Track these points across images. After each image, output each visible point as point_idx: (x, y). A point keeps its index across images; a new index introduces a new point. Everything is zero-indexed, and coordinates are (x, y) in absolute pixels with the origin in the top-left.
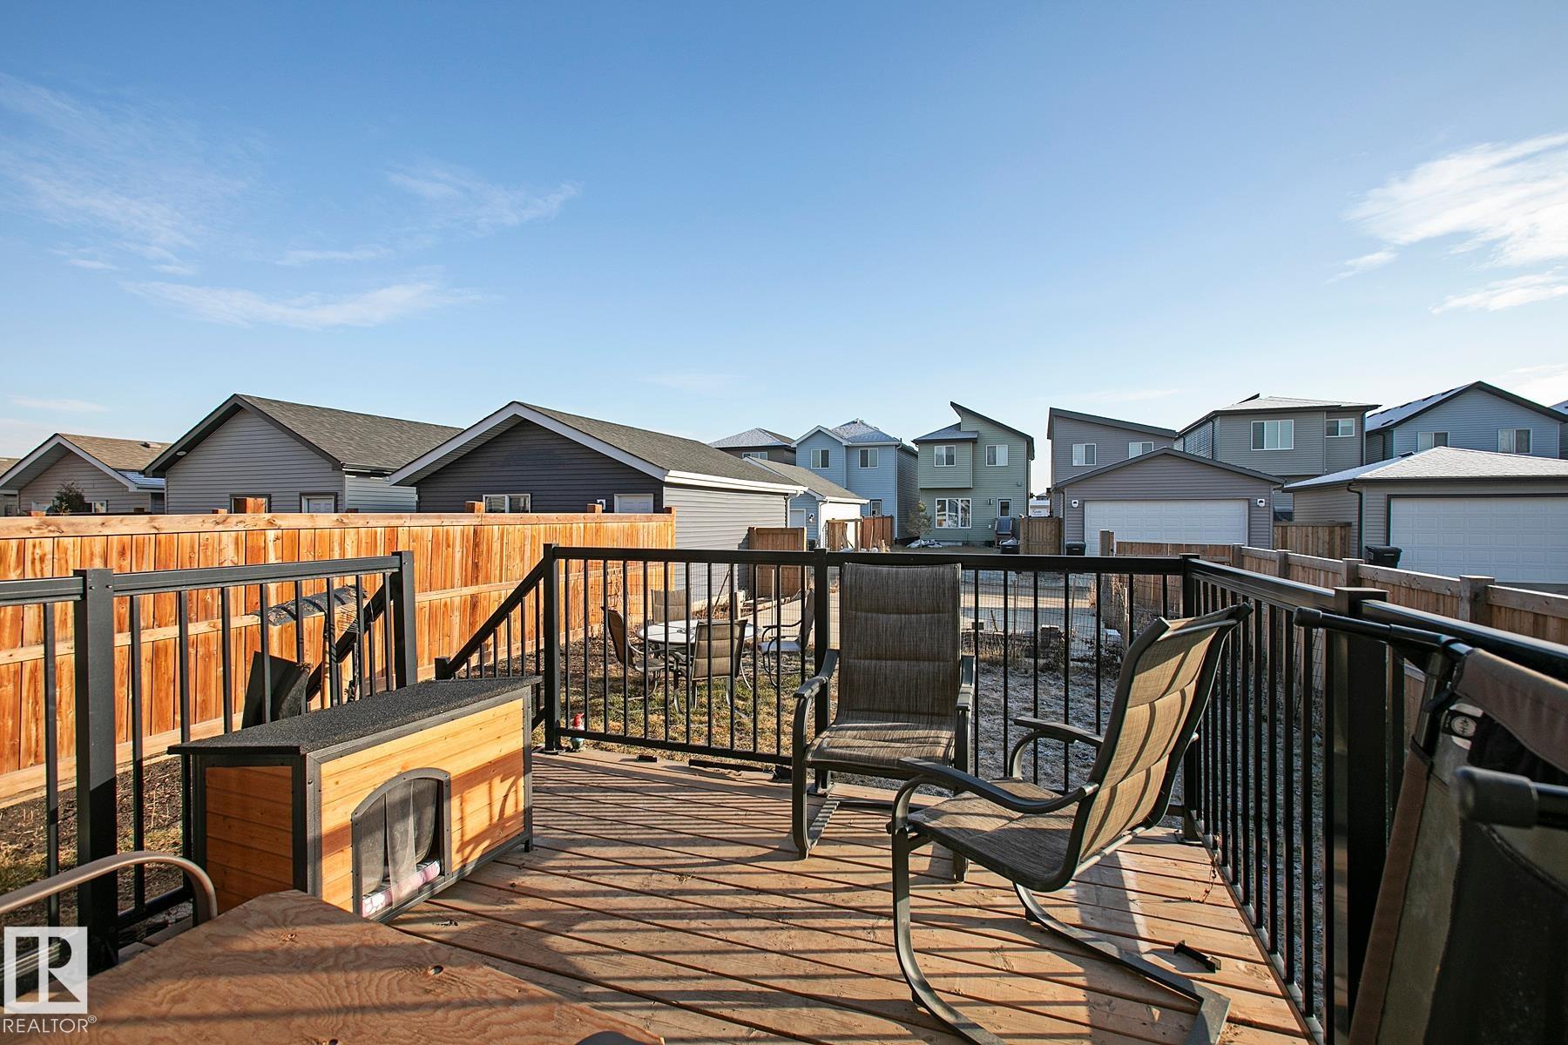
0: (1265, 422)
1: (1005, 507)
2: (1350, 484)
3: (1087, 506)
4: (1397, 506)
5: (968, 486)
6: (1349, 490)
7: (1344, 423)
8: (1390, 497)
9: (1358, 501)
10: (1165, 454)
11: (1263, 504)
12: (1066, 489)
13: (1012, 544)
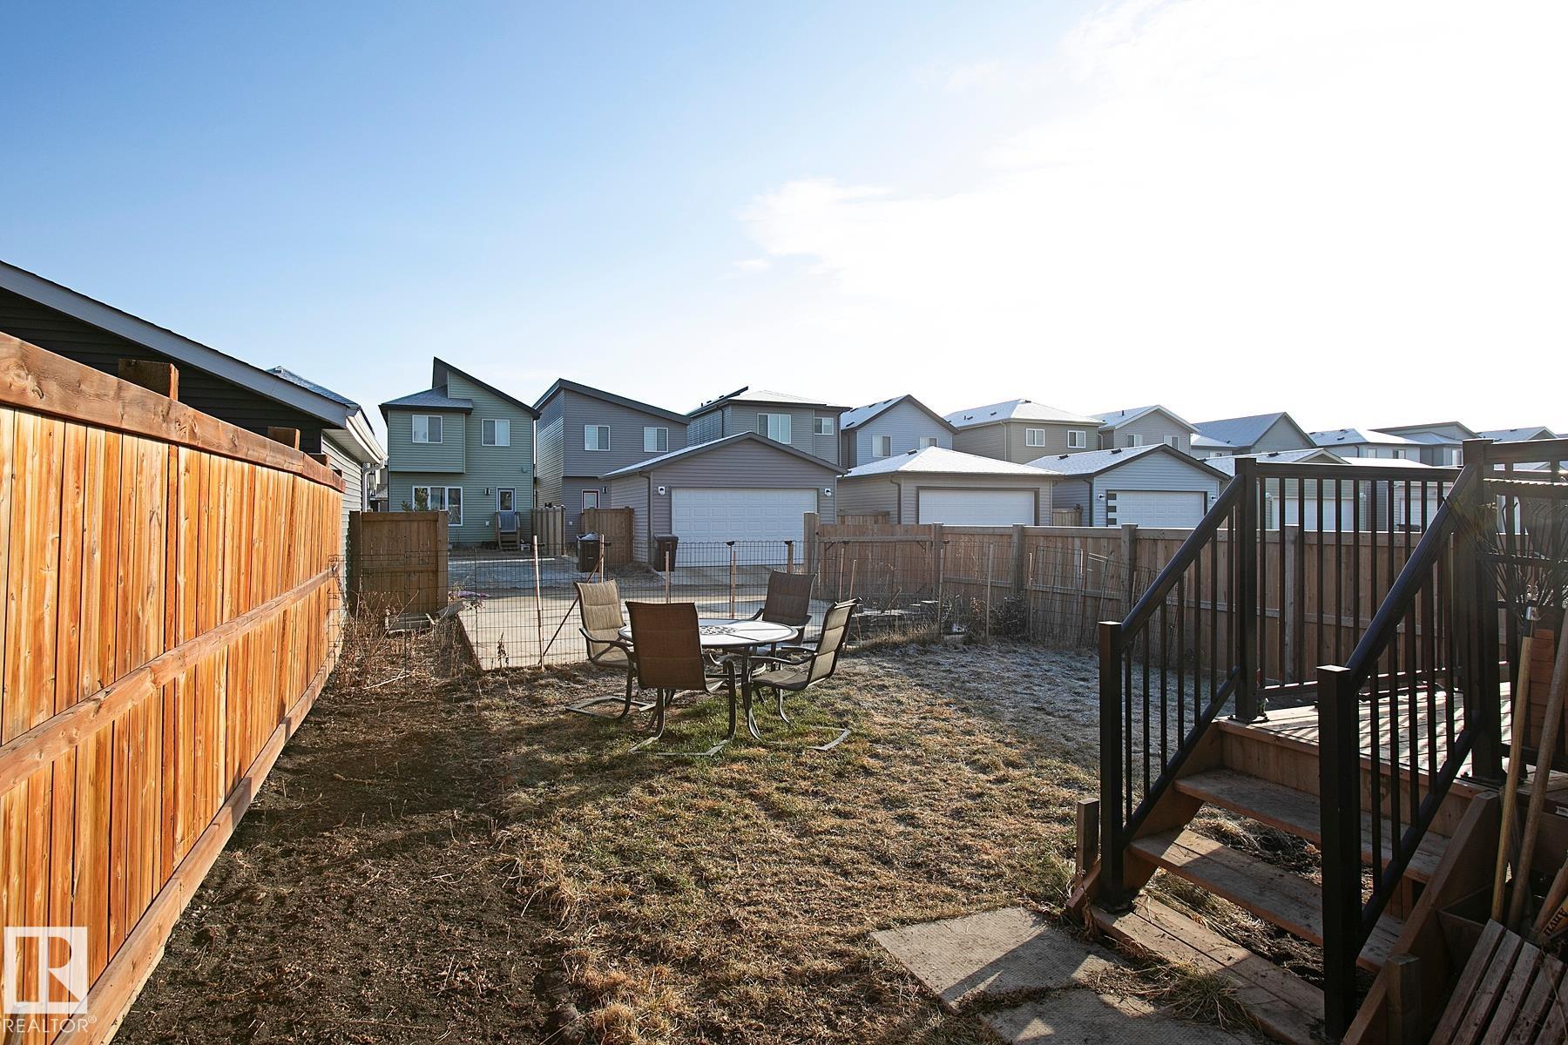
0: (769, 415)
1: (505, 497)
2: (892, 476)
3: (674, 493)
4: (924, 496)
5: (460, 471)
6: (891, 481)
7: (827, 422)
8: (919, 488)
9: (897, 492)
10: (750, 439)
11: (830, 494)
12: (652, 473)
13: (593, 538)
